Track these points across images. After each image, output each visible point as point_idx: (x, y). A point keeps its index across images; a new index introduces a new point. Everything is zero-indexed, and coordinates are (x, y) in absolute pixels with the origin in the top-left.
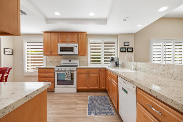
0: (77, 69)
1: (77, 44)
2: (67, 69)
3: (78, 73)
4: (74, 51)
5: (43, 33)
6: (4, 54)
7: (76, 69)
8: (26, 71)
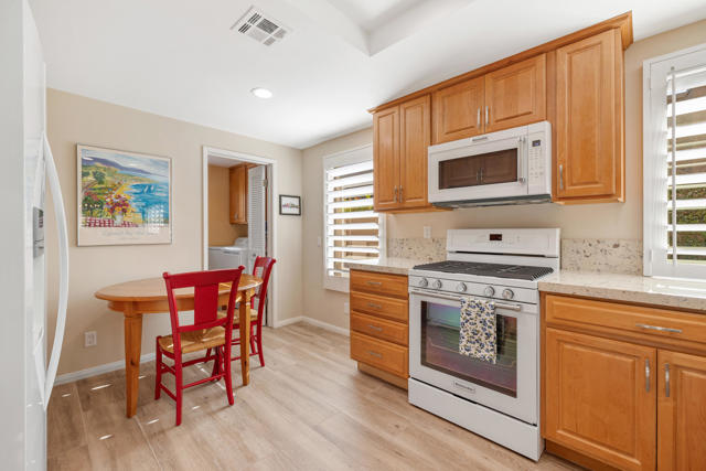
0: (542, 294)
1: (546, 126)
2: (472, 289)
3: (551, 325)
4: (522, 173)
5: (371, 116)
6: (281, 213)
7: (534, 297)
8: (331, 273)
